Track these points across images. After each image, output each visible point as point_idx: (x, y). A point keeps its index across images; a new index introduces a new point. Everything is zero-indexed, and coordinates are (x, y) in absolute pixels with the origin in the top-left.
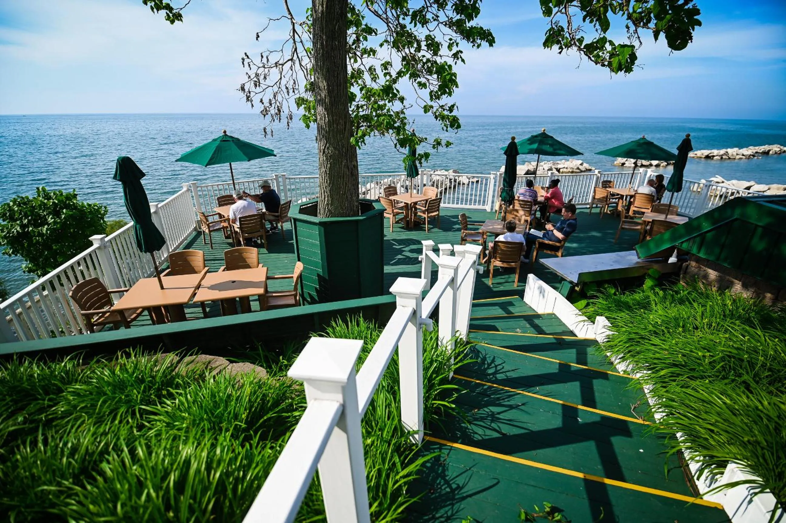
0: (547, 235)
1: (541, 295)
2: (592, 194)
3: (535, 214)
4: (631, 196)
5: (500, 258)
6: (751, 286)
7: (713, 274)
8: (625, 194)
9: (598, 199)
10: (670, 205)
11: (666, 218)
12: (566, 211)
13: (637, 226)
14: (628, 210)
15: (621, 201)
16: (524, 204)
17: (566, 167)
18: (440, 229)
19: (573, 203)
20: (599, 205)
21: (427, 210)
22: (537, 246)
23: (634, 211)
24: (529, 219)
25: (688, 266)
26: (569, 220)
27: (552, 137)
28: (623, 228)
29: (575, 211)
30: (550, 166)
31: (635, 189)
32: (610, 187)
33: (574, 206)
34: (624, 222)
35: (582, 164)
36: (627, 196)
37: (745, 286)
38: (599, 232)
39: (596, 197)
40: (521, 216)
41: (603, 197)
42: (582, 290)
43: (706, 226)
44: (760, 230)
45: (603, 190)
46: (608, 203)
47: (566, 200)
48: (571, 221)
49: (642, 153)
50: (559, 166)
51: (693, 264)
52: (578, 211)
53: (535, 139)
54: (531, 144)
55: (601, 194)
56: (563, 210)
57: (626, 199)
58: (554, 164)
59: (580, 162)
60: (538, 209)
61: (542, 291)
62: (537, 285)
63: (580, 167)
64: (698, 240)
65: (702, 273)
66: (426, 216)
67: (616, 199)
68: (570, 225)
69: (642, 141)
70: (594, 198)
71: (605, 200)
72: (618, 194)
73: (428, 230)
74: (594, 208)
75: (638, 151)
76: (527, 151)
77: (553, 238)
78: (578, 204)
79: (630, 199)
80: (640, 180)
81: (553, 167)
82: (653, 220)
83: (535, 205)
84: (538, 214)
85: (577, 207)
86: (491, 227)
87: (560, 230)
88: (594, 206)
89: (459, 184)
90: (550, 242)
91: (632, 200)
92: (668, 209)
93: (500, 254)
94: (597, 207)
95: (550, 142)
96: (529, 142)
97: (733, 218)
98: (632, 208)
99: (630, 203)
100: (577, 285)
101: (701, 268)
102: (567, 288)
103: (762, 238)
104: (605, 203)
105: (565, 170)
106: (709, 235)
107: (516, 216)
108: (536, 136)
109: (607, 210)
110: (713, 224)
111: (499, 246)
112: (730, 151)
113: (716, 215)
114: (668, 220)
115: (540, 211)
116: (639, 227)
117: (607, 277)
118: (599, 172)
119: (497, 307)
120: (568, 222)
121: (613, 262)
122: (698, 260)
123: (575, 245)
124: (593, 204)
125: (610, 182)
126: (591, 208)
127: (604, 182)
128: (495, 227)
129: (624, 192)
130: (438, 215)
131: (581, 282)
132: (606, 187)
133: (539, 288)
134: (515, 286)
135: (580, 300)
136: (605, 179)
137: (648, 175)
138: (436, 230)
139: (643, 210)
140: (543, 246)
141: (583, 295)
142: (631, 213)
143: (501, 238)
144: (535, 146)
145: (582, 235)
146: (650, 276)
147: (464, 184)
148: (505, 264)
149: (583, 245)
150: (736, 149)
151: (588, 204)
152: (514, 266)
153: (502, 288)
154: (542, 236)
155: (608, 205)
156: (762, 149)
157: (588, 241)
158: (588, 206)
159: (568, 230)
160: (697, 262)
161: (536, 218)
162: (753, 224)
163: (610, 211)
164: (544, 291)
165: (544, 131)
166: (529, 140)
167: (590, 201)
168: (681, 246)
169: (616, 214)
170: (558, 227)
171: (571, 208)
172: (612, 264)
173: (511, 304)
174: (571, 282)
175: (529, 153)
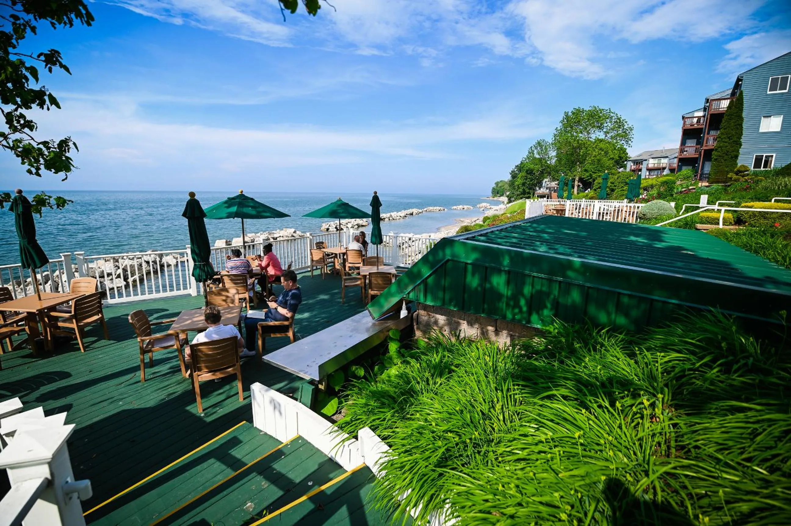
0: (270, 314)
1: (277, 413)
2: (309, 257)
3: (253, 288)
4: (344, 254)
5: (207, 367)
6: (475, 324)
7: (441, 319)
8: (338, 253)
9: (317, 261)
10: (377, 257)
11: (378, 269)
12: (285, 280)
13: (357, 281)
14: (344, 266)
15: (336, 259)
16: (236, 279)
17: (282, 235)
18: (109, 339)
19: (293, 268)
20: (318, 267)
21: (75, 316)
22: (260, 331)
23: (349, 267)
24: (246, 295)
25: (418, 315)
26: (291, 290)
27: (252, 199)
28: (346, 286)
29: (296, 277)
30: (266, 236)
31: (345, 246)
32: (324, 248)
33: (293, 272)
34: (345, 280)
35: (295, 232)
36: (339, 254)
37: (471, 324)
38: (327, 294)
39: (314, 259)
40: (234, 296)
41: (321, 259)
42: (328, 386)
43: (426, 272)
44: (470, 267)
45: (318, 251)
46: (326, 263)
47: (284, 267)
48: (293, 291)
49: (343, 213)
50: (275, 236)
51: (422, 312)
52: (299, 277)
53: (233, 201)
54: (228, 207)
55: (317, 255)
56: (282, 278)
57: (340, 258)
58: (270, 234)
59: (293, 230)
60: (256, 281)
61: (276, 406)
62: (267, 400)
63: (294, 235)
64: (422, 287)
65: (433, 320)
66: (74, 325)
67: (331, 258)
68: (294, 296)
69: (339, 203)
70: (312, 260)
71: (322, 260)
72: (332, 254)
73: (85, 348)
74: (315, 270)
75: (339, 211)
76: (225, 215)
77: (279, 317)
78: (297, 270)
79: (343, 256)
80: (346, 240)
81: (270, 237)
82: (370, 273)
83: (251, 277)
84: (258, 288)
85: (296, 272)
86: (189, 321)
87: (284, 305)
88: (315, 268)
89: (162, 266)
90: (277, 323)
91: (345, 257)
92: (376, 261)
93: (205, 362)
94: (317, 269)
95: (252, 204)
96: (226, 205)
97: (445, 260)
98: (348, 265)
99: (345, 261)
100: (320, 382)
101: (429, 315)
102: (307, 392)
103: (473, 274)
104: (323, 264)
105: (281, 239)
106: (430, 280)
107: (227, 297)
108: (233, 199)
109: (327, 270)
110: (431, 268)
111: (200, 350)
112: (392, 214)
113: (431, 258)
114: (380, 271)
115: (258, 283)
116: (359, 282)
117: (351, 357)
118: (311, 235)
119: (212, 461)
120: (290, 294)
121: (352, 331)
122: (426, 308)
123: (306, 315)
124: (313, 266)
125: (322, 243)
126: (312, 270)
127: (317, 243)
128: (195, 319)
129: (337, 250)
130: (102, 319)
131: (323, 378)
132: (320, 248)
133: (271, 402)
134: (240, 401)
135: (330, 401)
136: (318, 241)
137: (351, 234)
138: (103, 342)
139: (357, 265)
140: (268, 330)
141: (331, 393)
142: (347, 269)
143: (201, 338)
144: (234, 209)
145: (311, 301)
146: (392, 339)
147: (169, 266)
148: (218, 373)
149: (314, 313)
150: (395, 213)
151: (308, 267)
152: (233, 372)
153: (221, 412)
154: (264, 318)
155: (326, 265)
156: (409, 211)
157: (318, 307)
158: (309, 269)
159: (292, 302)
160: (425, 310)
161: (256, 293)
162: (463, 262)
163: (330, 271)
164: (280, 405)
165: (242, 192)
166: (226, 202)
167: (309, 264)
168: (408, 297)
169: (335, 274)
170: (281, 301)
171: (291, 275)
172: (351, 334)
173: (235, 442)
174: (312, 382)
175: (228, 217)
